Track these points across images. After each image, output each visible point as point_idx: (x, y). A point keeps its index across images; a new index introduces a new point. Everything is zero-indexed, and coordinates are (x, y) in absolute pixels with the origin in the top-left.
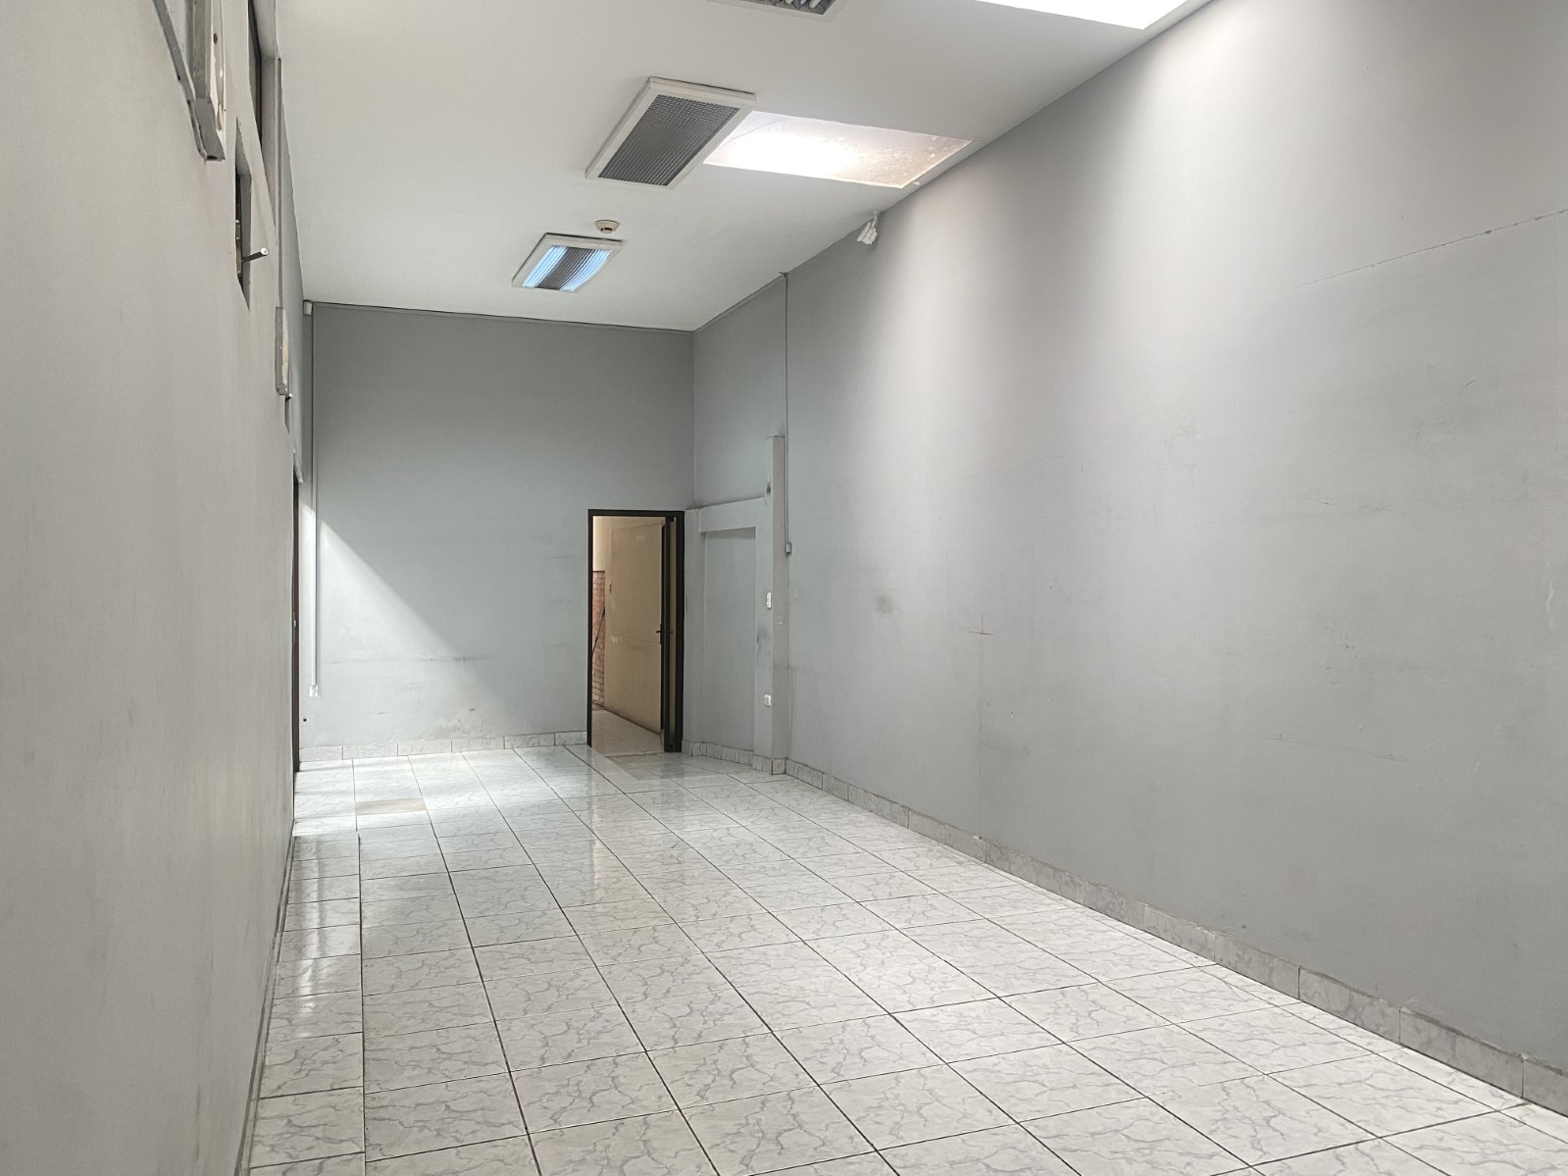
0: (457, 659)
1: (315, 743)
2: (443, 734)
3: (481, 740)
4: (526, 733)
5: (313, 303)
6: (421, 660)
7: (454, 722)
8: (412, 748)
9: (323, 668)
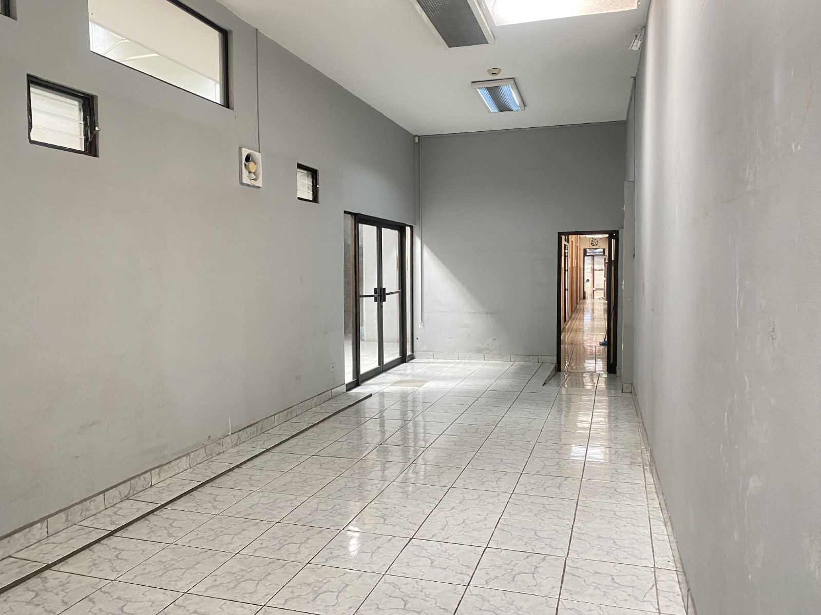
0: (487, 313)
1: (422, 350)
2: (480, 351)
3: (499, 356)
4: (522, 354)
5: (419, 137)
6: (469, 313)
7: (485, 345)
8: (465, 356)
9: (425, 314)
